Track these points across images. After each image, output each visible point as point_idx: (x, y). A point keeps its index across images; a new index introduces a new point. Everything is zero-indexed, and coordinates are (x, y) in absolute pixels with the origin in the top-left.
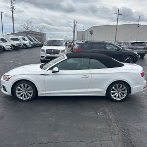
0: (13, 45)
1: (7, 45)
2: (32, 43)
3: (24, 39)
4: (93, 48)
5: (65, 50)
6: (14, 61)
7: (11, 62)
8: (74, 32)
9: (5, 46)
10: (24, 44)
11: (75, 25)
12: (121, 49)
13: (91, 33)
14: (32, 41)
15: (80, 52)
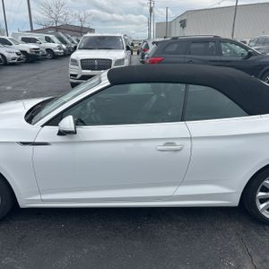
0: (24, 52)
1: (10, 53)
2: (64, 46)
3: (48, 40)
4: (190, 54)
5: (123, 60)
6: (14, 87)
7: (9, 88)
8: (149, 24)
9: (6, 54)
10: (47, 50)
11: (151, 10)
12: (256, 54)
13: (183, 24)
14: (65, 43)
15: (160, 62)
